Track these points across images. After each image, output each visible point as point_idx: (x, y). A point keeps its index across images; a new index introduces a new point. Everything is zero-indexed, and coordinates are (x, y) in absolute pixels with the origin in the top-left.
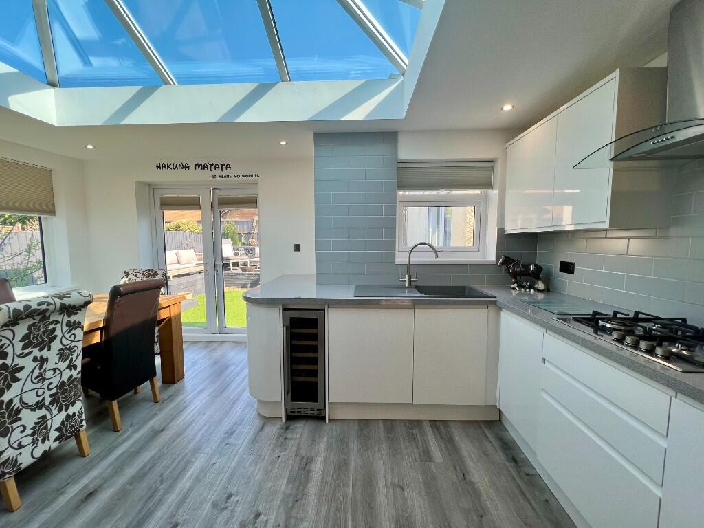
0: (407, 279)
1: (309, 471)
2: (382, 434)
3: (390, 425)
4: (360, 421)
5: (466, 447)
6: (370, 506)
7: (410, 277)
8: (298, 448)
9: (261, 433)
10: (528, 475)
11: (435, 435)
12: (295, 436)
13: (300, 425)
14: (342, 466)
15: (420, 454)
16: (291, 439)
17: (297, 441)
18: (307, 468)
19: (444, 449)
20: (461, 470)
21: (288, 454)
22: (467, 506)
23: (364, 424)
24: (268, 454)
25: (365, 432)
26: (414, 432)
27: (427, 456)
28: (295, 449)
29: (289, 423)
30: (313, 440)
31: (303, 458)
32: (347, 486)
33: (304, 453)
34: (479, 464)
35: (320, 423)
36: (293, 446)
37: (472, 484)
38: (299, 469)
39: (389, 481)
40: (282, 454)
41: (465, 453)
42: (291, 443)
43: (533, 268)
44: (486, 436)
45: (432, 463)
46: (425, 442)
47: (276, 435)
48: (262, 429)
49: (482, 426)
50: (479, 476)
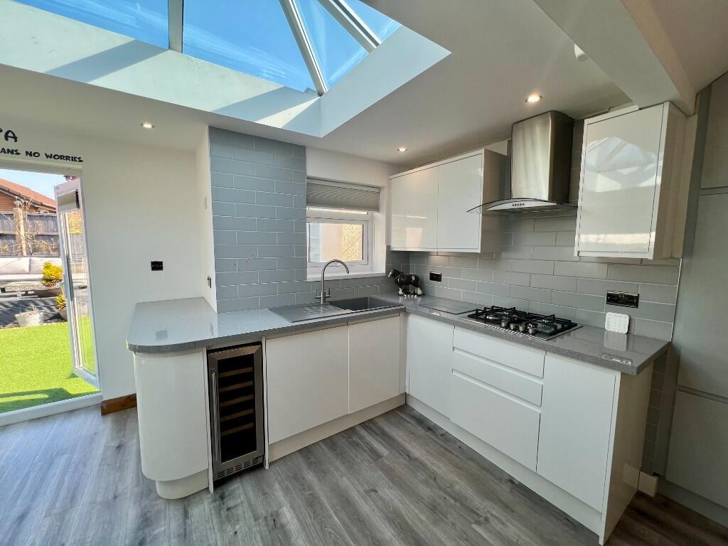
0: (322, 296)
1: (283, 526)
2: (329, 454)
3: (330, 442)
4: (300, 451)
5: (397, 434)
6: (360, 521)
7: (324, 294)
8: (253, 512)
9: (188, 521)
10: (442, 435)
11: (370, 434)
12: (239, 501)
13: (236, 485)
14: (312, 502)
15: (369, 455)
16: (236, 506)
17: (246, 505)
18: (278, 526)
19: (384, 443)
20: (404, 452)
21: (244, 524)
22: (423, 478)
23: (306, 452)
24: (218, 537)
25: (312, 459)
26: (354, 439)
27: (376, 456)
28: (249, 514)
29: (220, 491)
30: (264, 494)
31: (266, 518)
32: (330, 517)
33: (264, 512)
34: (413, 443)
35: (259, 474)
36: (243, 511)
37: (416, 459)
38: (270, 532)
39: (362, 491)
40: (238, 527)
41: (400, 440)
42: (240, 510)
43: (413, 278)
44: (405, 420)
45: (383, 458)
46: (367, 443)
47: (213, 512)
48: (186, 515)
49: (398, 413)
50: (417, 451)
